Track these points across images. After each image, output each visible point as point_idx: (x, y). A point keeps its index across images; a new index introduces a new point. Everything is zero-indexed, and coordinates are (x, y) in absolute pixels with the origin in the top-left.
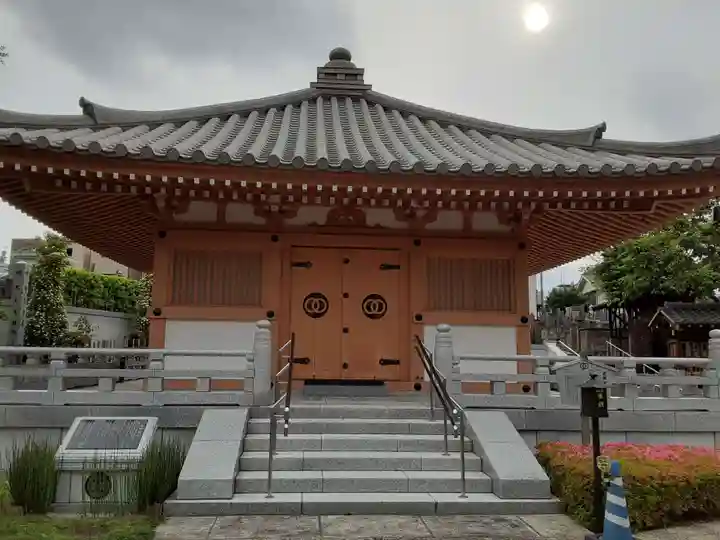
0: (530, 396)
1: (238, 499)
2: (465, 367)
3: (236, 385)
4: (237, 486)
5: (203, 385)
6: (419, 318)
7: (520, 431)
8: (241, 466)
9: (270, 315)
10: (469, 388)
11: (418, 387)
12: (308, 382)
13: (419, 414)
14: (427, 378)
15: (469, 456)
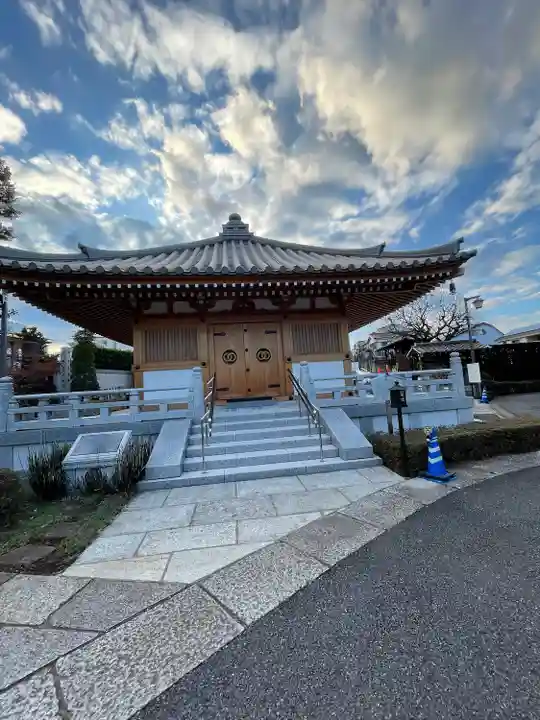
0: (354, 398)
1: (186, 476)
2: (317, 385)
3: (184, 406)
4: (184, 469)
5: (163, 408)
6: (289, 360)
7: (351, 418)
8: (186, 455)
9: (204, 364)
10: (319, 397)
11: (291, 399)
12: (228, 401)
13: (293, 414)
14: (296, 393)
15: (324, 436)
